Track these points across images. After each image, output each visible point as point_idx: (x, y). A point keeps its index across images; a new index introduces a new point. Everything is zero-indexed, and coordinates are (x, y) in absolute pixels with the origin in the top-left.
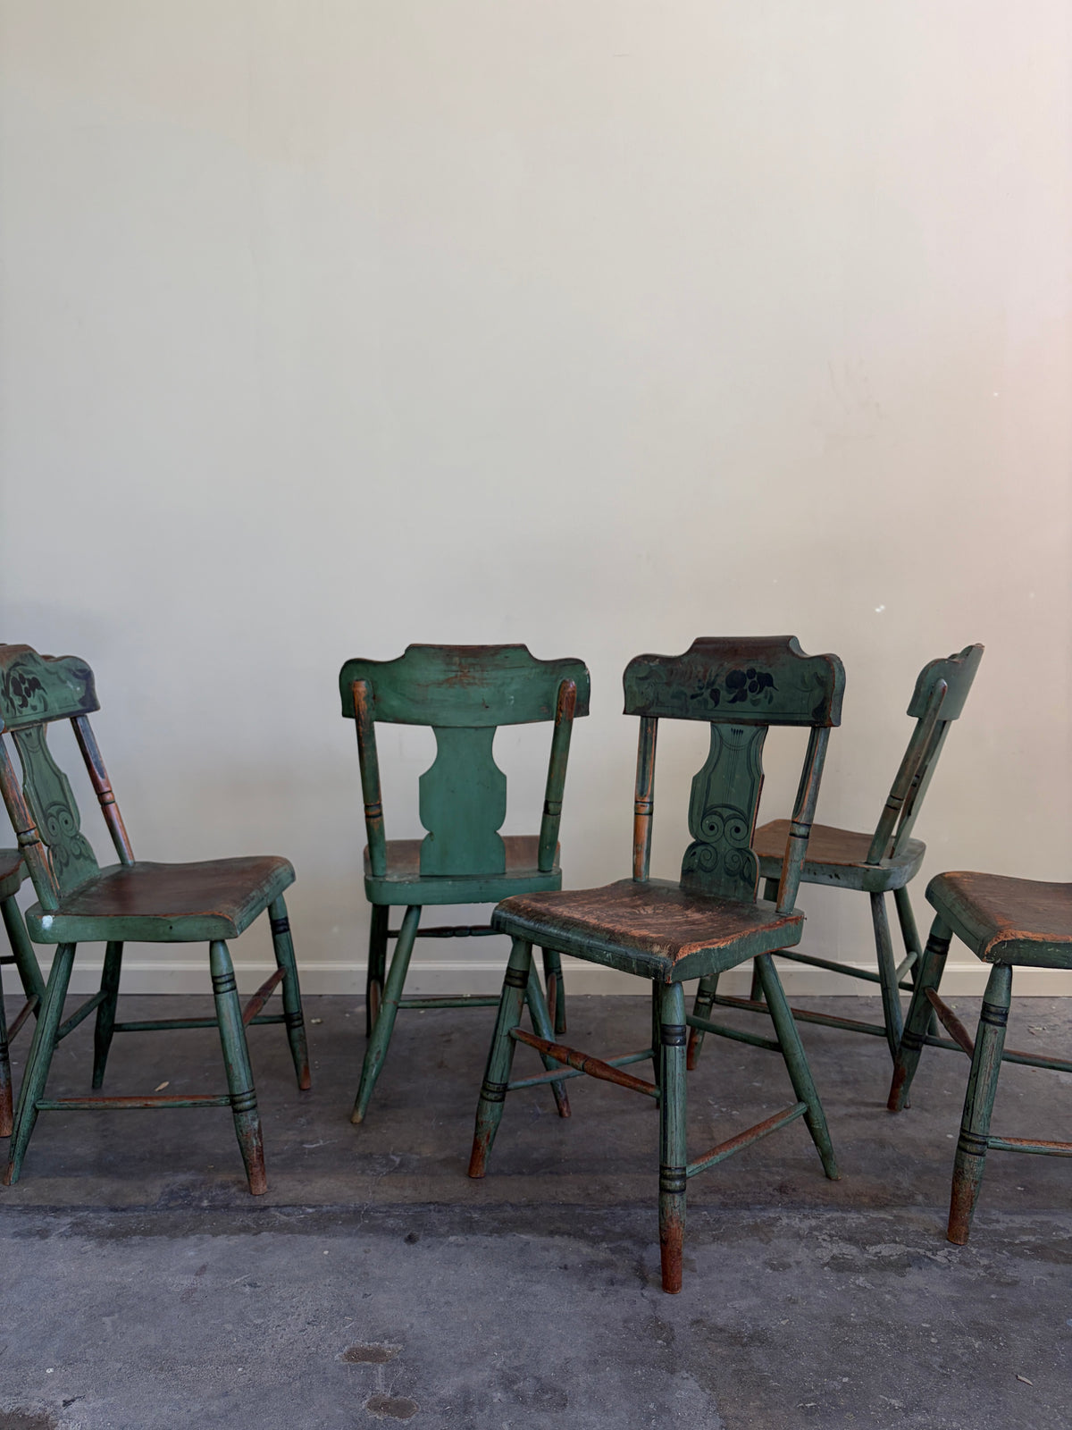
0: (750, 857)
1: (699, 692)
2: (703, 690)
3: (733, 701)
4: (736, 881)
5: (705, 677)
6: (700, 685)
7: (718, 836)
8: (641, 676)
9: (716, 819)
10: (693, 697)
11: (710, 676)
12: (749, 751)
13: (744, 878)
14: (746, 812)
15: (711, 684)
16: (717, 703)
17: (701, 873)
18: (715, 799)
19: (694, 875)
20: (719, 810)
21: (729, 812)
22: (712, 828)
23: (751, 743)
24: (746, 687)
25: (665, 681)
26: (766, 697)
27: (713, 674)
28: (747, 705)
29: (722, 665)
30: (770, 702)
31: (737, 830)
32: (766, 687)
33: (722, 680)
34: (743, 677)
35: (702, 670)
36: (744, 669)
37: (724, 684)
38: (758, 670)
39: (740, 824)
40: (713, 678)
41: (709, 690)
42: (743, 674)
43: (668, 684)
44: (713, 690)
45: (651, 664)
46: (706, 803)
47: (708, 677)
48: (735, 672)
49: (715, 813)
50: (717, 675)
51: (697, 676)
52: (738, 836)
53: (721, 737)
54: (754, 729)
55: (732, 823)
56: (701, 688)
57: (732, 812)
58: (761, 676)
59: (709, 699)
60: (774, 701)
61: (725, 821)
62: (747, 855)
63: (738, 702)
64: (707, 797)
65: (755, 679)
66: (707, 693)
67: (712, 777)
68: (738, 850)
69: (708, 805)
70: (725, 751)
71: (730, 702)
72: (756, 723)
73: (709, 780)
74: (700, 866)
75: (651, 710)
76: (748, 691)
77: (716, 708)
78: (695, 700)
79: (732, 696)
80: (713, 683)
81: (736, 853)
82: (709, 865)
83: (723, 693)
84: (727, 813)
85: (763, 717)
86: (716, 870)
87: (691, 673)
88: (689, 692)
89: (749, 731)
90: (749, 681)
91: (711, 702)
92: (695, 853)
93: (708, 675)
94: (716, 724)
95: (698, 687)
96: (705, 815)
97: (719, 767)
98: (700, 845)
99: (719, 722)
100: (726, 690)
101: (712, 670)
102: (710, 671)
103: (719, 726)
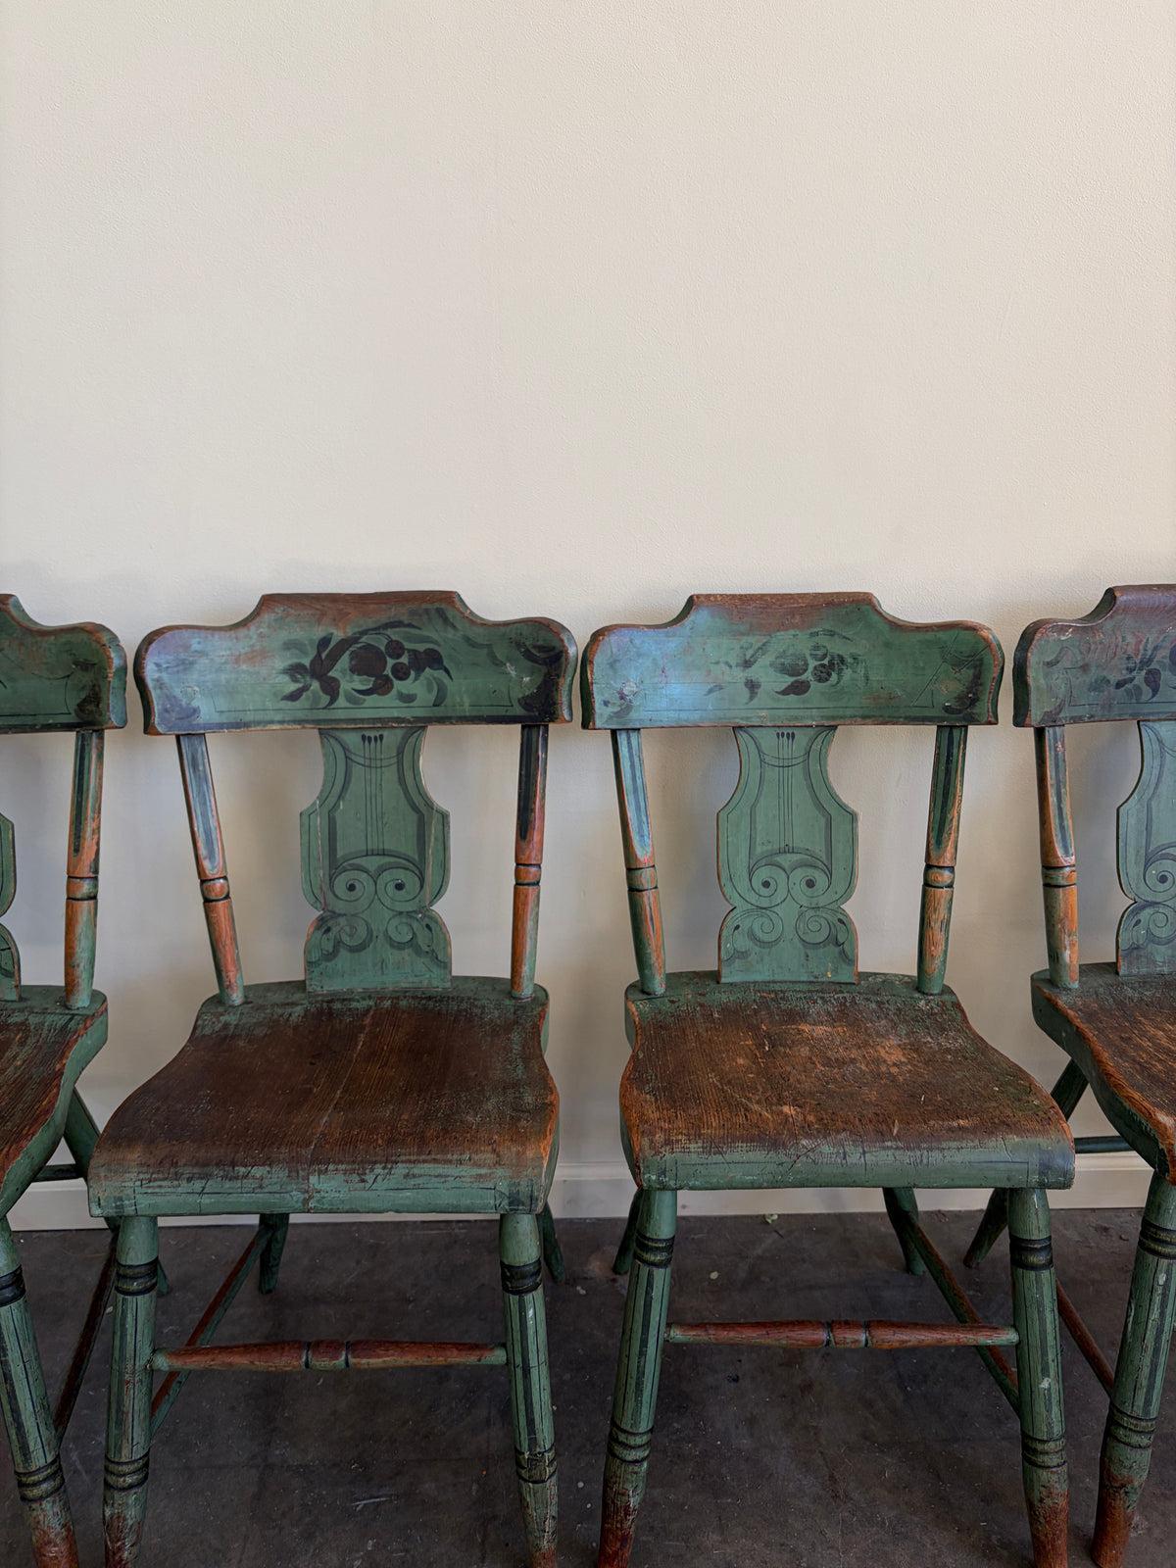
1: (1128, 676)
2: (1135, 673)
5: (1137, 653)
6: (1131, 665)
8: (1049, 660)
9: (1167, 866)
10: (1119, 685)
11: (1145, 650)
15: (1146, 662)
16: (1155, 691)
17: (1152, 948)
18: (1163, 835)
19: (1142, 953)
22: (1163, 879)
25: (1080, 664)
27: (1150, 646)
29: (1166, 631)
33: (1163, 657)
35: (1134, 642)
37: (1167, 661)
40: (1149, 653)
41: (1144, 673)
43: (1085, 668)
44: (1149, 672)
45: (1063, 638)
46: (1147, 844)
47: (1142, 652)
49: (1166, 857)
50: (1156, 648)
51: (1126, 652)
53: (1160, 741)
56: (1130, 670)
59: (1144, 686)
64: (1149, 835)
66: (1140, 677)
67: (1154, 804)
69: (1152, 848)
70: (1172, 762)
73: (1149, 810)
74: (1150, 938)
75: (1062, 715)
77: (1154, 699)
78: (1123, 689)
80: (1150, 660)
82: (1165, 933)
83: (1166, 675)
87: (1117, 646)
88: (1114, 677)
91: (1147, 691)
93: (1141, 647)
94: (1148, 723)
95: (1127, 669)
96: (1147, 864)
97: (1163, 789)
98: (1143, 908)
99: (1154, 721)
100: (1171, 671)
101: (1148, 640)
102: (1145, 640)
103: (1156, 725)
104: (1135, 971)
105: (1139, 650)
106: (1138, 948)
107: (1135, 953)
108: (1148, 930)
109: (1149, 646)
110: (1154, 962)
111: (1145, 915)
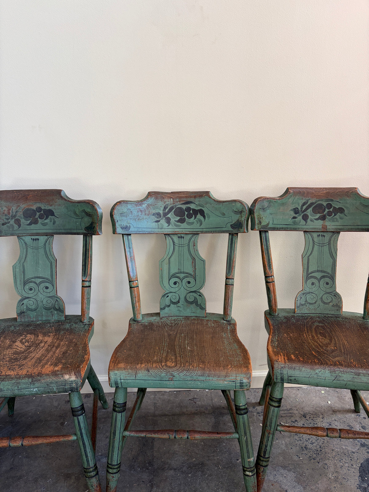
0: (58, 299)
1: (7, 221)
2: (9, 220)
3: (30, 224)
4: (52, 312)
5: (9, 213)
6: (7, 217)
7: (35, 293)
9: (32, 285)
10: (3, 224)
11: (12, 212)
12: (45, 249)
13: (56, 310)
14: (50, 279)
15: (13, 217)
16: (19, 226)
17: (29, 312)
18: (29, 275)
19: (25, 314)
20: (33, 280)
21: (39, 280)
22: (31, 289)
23: (45, 244)
24: (37, 217)
26: (51, 221)
28: (39, 226)
29: (19, 206)
30: (54, 224)
31: (47, 288)
32: (50, 216)
33: (20, 214)
34: (34, 212)
35: (7, 210)
36: (34, 208)
37: (22, 216)
38: (43, 208)
39: (47, 285)
40: (14, 213)
41: (13, 220)
42: (33, 210)
44: (15, 220)
46: (24, 277)
47: (11, 213)
48: (28, 210)
49: (31, 282)
50: (17, 212)
51: (4, 213)
52: (48, 290)
53: (25, 243)
54: (46, 237)
55: (43, 285)
57: (41, 280)
58: (45, 211)
59: (14, 225)
60: (57, 223)
61: (38, 285)
62: (56, 298)
63: (33, 225)
64: (24, 275)
65: (42, 212)
66: (12, 222)
67: (25, 263)
68: (49, 297)
69: (26, 279)
70: (30, 250)
71: (28, 225)
72: (46, 234)
73: (23, 266)
74: (29, 309)
76: (38, 219)
77: (20, 229)
78: (5, 226)
79: (29, 222)
80: (15, 216)
81: (49, 299)
82: (33, 307)
83: (23, 221)
84: (38, 281)
85: (51, 231)
86: (38, 309)
89: (42, 239)
90: (38, 214)
91: (16, 226)
92: (23, 304)
93: (10, 211)
94: (21, 237)
95: (6, 219)
96: (25, 284)
97: (28, 258)
98: (25, 299)
99: (22, 236)
100: (24, 219)
101: (13, 209)
102: (12, 209)
103: (23, 238)
104: (23, 320)
105: (10, 212)
106: (24, 312)
107: (23, 314)
108: (27, 306)
109: (14, 211)
110: (30, 317)
111: (25, 302)
